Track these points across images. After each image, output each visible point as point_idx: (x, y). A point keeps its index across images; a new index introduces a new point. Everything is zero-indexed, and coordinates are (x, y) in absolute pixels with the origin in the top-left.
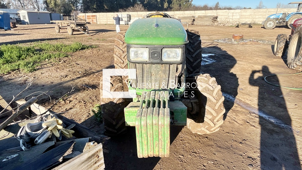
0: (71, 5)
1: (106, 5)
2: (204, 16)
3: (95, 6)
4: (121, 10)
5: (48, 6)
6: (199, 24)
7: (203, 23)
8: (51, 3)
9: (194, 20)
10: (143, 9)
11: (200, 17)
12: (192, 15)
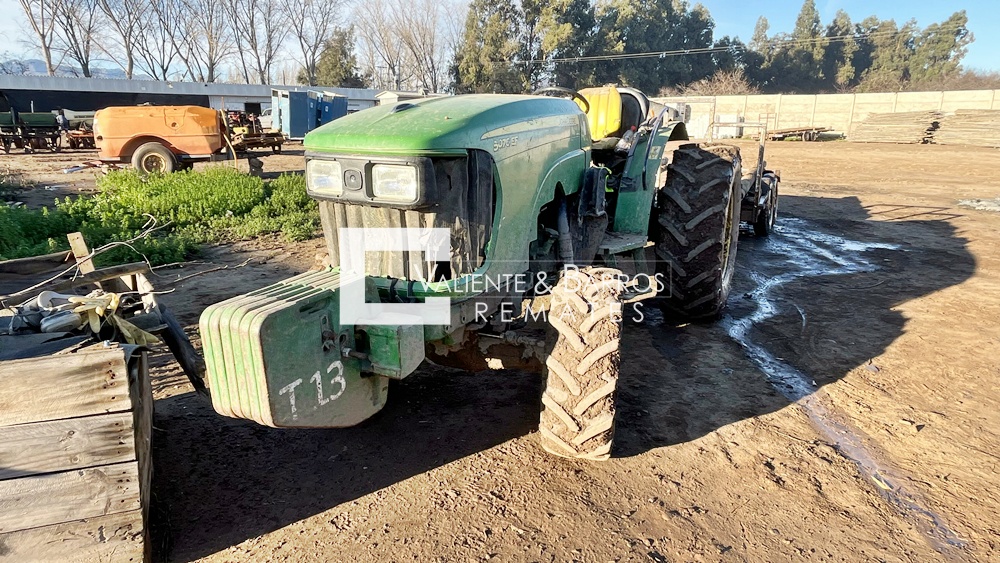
0: (522, 77)
1: (625, 76)
2: (986, 111)
3: (590, 80)
4: (668, 91)
5: (459, 81)
6: (958, 141)
7: (978, 137)
8: (468, 71)
9: (935, 126)
10: (743, 87)
11: (961, 114)
12: (930, 109)
